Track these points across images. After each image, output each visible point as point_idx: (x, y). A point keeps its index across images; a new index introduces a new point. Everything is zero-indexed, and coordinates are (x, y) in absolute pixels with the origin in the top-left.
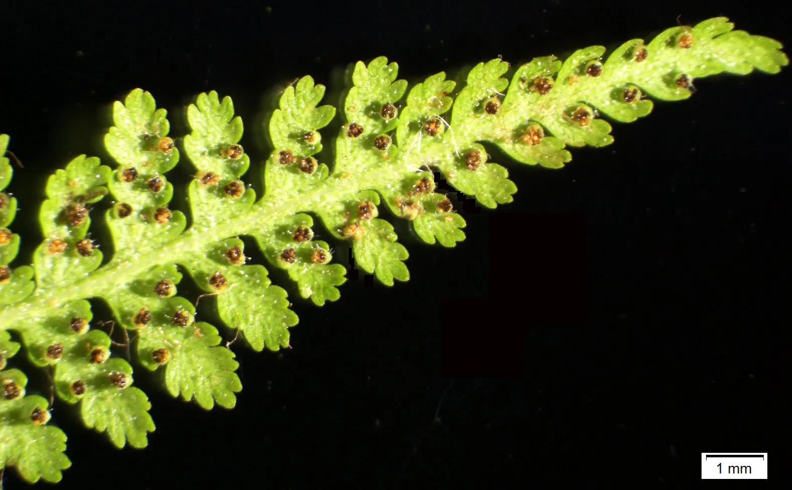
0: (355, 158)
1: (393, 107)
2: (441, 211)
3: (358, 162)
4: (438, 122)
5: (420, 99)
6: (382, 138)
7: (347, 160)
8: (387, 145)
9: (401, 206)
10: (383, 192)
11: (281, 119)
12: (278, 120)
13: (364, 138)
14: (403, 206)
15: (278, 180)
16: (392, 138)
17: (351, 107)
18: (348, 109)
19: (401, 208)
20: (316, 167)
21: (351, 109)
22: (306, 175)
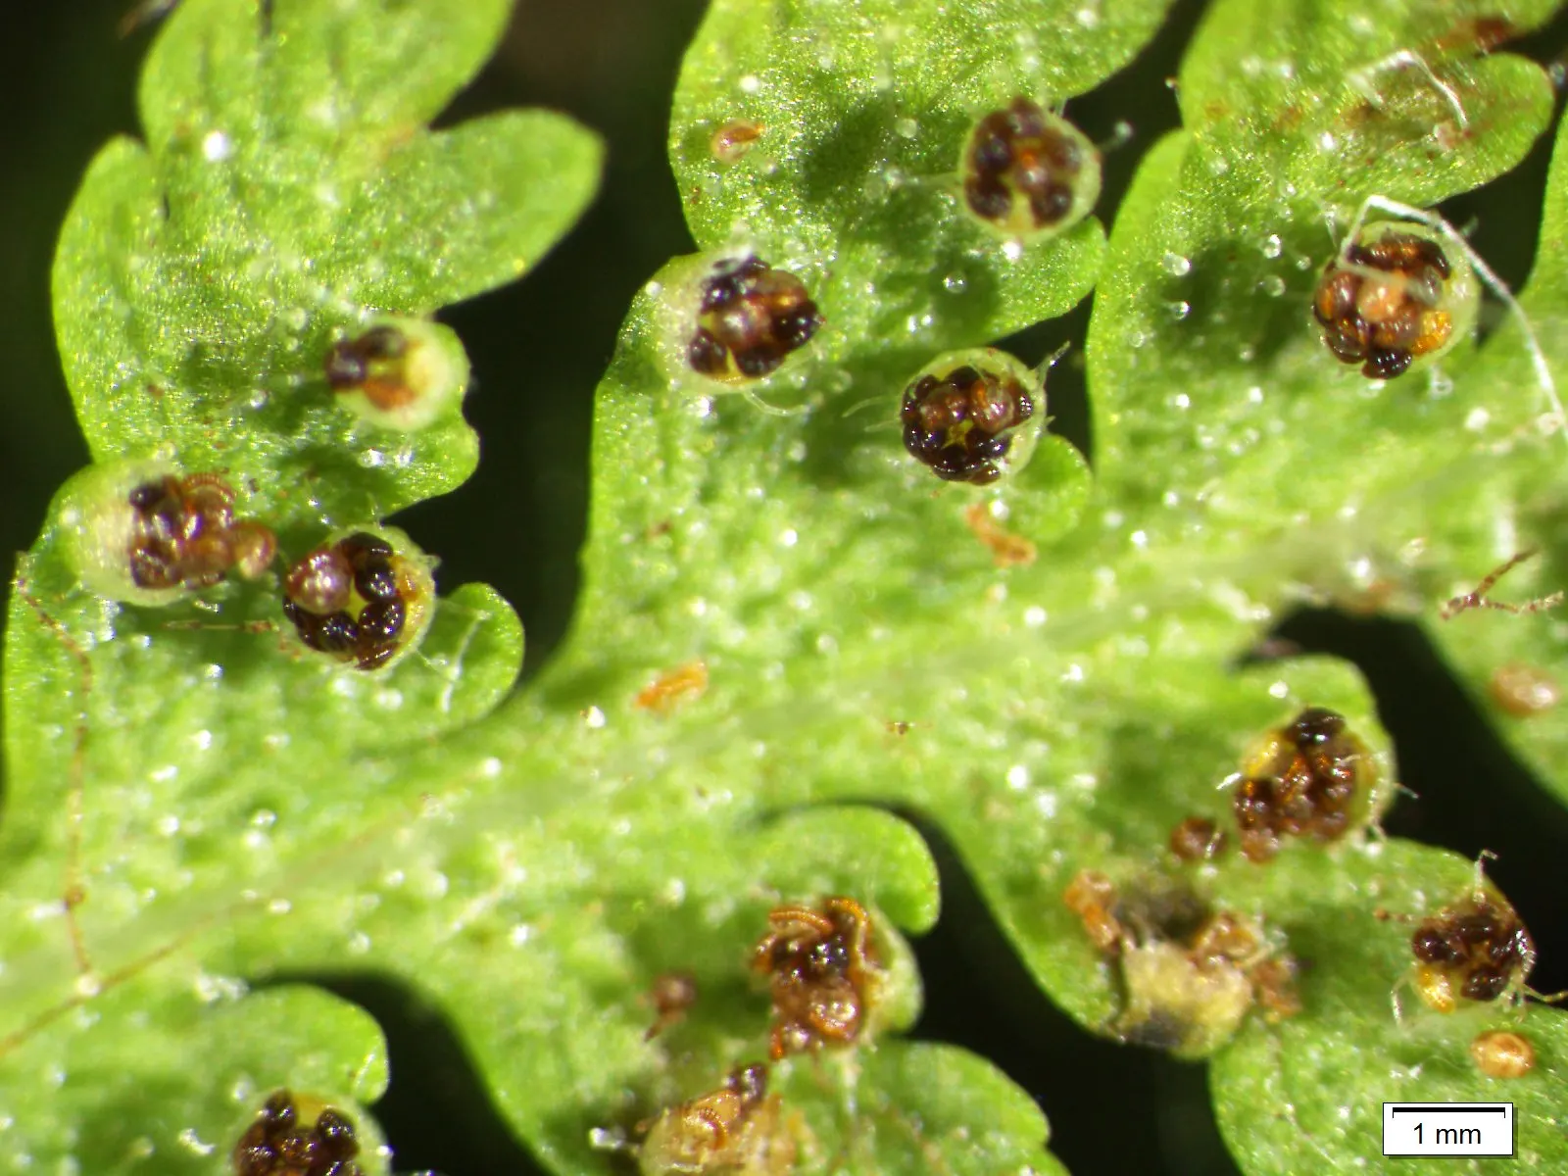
0: (734, 543)
1: (1066, 129)
2: (1438, 990)
3: (764, 572)
4: (1427, 260)
5: (1285, 69)
6: (966, 381)
7: (673, 553)
8: (1006, 444)
9: (1117, 944)
10: (960, 827)
11: (148, 216)
12: (119, 222)
13: (819, 378)
14: (1128, 943)
15: (106, 713)
16: (1052, 387)
17: (715, 124)
18: (697, 144)
19: (1114, 959)
20: (418, 614)
21: (722, 147)
22: (342, 679)
